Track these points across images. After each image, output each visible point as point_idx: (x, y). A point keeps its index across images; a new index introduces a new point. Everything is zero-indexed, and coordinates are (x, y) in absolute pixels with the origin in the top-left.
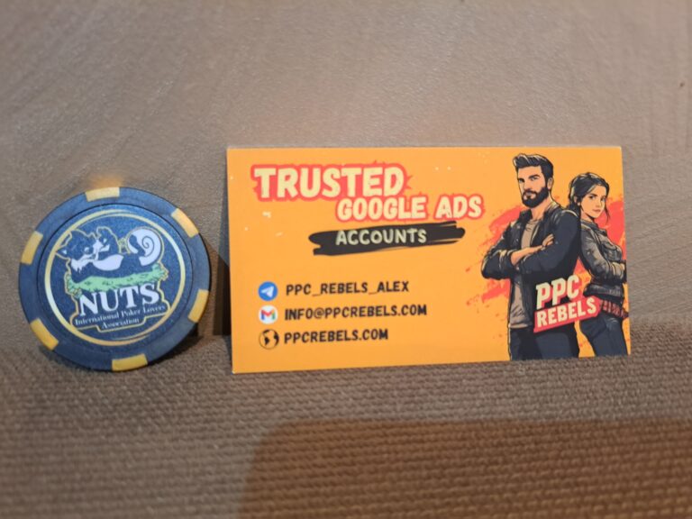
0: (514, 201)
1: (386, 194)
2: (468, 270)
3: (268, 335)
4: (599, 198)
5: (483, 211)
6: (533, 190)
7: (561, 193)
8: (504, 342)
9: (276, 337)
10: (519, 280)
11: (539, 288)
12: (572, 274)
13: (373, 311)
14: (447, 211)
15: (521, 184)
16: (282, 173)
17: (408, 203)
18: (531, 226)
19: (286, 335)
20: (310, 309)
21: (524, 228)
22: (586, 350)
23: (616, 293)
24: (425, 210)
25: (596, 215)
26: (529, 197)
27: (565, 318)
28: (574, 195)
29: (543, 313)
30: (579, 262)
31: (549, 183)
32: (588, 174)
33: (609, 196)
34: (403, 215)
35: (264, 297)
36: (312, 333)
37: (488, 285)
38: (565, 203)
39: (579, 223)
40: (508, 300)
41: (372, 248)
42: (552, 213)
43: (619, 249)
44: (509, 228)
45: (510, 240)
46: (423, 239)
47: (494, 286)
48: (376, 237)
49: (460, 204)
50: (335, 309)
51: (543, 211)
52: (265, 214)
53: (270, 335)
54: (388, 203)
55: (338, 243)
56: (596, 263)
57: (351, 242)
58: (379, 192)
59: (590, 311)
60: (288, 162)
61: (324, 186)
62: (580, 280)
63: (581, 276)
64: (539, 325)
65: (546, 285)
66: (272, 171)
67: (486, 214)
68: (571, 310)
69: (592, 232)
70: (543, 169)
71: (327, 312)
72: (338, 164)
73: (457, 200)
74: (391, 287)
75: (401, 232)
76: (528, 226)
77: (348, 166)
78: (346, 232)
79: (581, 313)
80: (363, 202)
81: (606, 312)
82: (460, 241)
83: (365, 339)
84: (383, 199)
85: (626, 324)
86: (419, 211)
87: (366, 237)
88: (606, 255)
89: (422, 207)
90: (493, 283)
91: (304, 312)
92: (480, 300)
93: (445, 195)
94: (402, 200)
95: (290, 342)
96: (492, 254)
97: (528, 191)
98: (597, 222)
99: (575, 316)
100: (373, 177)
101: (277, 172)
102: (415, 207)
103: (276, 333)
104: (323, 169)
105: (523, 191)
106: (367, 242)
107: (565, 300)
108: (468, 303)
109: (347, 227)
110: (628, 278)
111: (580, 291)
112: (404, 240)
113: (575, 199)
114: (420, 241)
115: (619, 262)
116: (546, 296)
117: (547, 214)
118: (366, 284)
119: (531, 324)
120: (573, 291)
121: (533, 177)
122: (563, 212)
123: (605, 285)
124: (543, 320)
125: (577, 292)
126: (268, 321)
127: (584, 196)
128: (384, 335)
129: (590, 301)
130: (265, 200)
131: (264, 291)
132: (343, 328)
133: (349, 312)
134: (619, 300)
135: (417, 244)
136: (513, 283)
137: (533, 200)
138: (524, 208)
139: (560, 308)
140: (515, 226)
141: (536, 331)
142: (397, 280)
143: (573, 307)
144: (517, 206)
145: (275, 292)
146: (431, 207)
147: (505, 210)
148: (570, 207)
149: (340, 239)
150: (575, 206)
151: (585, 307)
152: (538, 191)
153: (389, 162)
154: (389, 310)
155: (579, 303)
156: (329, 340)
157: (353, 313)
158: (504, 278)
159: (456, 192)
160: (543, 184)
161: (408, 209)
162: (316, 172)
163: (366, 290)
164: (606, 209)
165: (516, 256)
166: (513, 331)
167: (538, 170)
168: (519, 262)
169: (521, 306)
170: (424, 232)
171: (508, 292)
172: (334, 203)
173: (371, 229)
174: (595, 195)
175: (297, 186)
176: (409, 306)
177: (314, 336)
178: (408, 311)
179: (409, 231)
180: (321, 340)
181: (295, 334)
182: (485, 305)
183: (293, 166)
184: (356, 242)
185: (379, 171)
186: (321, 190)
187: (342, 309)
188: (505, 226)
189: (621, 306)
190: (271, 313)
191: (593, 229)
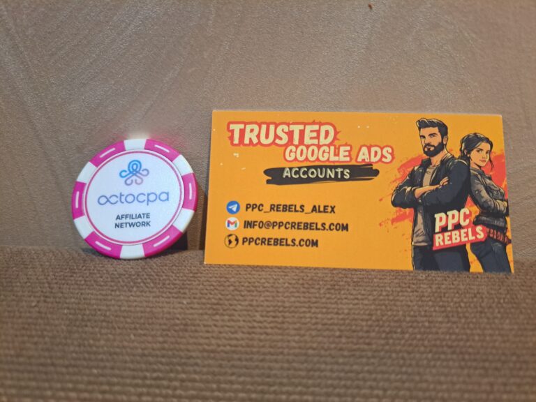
0: (418, 151)
1: (321, 144)
2: (381, 200)
3: (231, 238)
4: (484, 152)
5: (393, 158)
6: (432, 144)
7: (454, 147)
8: (409, 255)
9: (237, 240)
10: (421, 209)
11: (437, 216)
12: (463, 207)
13: (308, 226)
14: (366, 157)
15: (423, 140)
16: (249, 128)
17: (337, 151)
18: (430, 170)
19: (244, 239)
20: (262, 222)
21: (425, 171)
22: (476, 267)
23: (500, 223)
24: (350, 156)
25: (482, 164)
26: (429, 149)
27: (458, 240)
28: (464, 149)
29: (440, 235)
30: (469, 198)
31: (445, 139)
32: (475, 134)
33: (493, 150)
34: (333, 158)
35: (231, 211)
36: (262, 239)
37: (397, 212)
38: (457, 154)
39: (469, 169)
40: (412, 224)
41: (309, 181)
42: (447, 161)
43: (502, 190)
44: (413, 170)
45: (414, 179)
46: (347, 176)
47: (401, 213)
48: (313, 173)
49: (376, 153)
50: (280, 223)
51: (440, 160)
52: (235, 154)
53: (233, 239)
54: (322, 149)
55: (284, 177)
56: (483, 200)
57: (294, 176)
58: (316, 142)
59: (478, 236)
60: (254, 120)
61: (276, 136)
62: (470, 212)
63: (471, 209)
64: (437, 244)
65: (443, 215)
66: (242, 126)
67: (395, 160)
68: (463, 235)
69: (479, 177)
70: (439, 129)
71: (274, 224)
72: (287, 121)
73: (373, 150)
74: (322, 209)
75: (331, 171)
76: (428, 170)
77: (294, 124)
78: (291, 169)
79: (471, 238)
80: (305, 149)
81: (493, 238)
82: (376, 178)
83: (301, 246)
84: (319, 146)
85: (509, 248)
86: (345, 156)
87: (305, 173)
88: (491, 194)
89: (347, 153)
90: (401, 211)
91: (257, 224)
92: (390, 222)
93: (364, 146)
94: (332, 148)
95: (247, 244)
96: (399, 190)
97: (428, 145)
98: (482, 169)
99: (466, 239)
100: (311, 131)
101: (245, 127)
102: (342, 153)
103: (236, 237)
104: (277, 126)
105: (424, 145)
106: (306, 176)
107: (458, 227)
108: (380, 225)
109: (291, 165)
111: (470, 221)
112: (333, 176)
113: (466, 151)
114: (345, 177)
115: (502, 200)
116: (443, 223)
118: (303, 206)
119: (431, 243)
120: (465, 221)
121: (432, 135)
122: (456, 161)
123: (491, 217)
124: (439, 241)
125: (468, 221)
126: (232, 228)
127: (473, 150)
128: (315, 243)
129: (479, 228)
130: (236, 145)
131: (230, 207)
132: (285, 237)
133: (290, 226)
134: (503, 230)
135: (343, 179)
136: (416, 212)
137: (431, 151)
138: (425, 157)
139: (454, 233)
140: (418, 169)
141: (434, 249)
142: (327, 204)
143: (465, 233)
144: (419, 156)
145: (238, 209)
146: (354, 154)
147: (410, 158)
148: (461, 157)
149: (285, 174)
150: (465, 156)
151: (475, 233)
152: (436, 145)
153: (322, 122)
154: (319, 226)
155: (470, 230)
156: (274, 245)
157: (293, 226)
158: (409, 207)
159: (373, 144)
160: (440, 140)
161: (337, 154)
162: (272, 128)
163: (303, 210)
164: (490, 160)
165: (419, 191)
166: (416, 248)
167: (436, 130)
168: (421, 196)
169: (422, 229)
170: (348, 171)
171: (412, 218)
172: (283, 148)
173: (309, 168)
174: (482, 150)
175: (258, 136)
176: (335, 224)
177: (263, 241)
178: (334, 227)
179: (337, 170)
180: (268, 244)
181: (250, 239)
182: (394, 226)
183: (256, 123)
184: (298, 176)
185: (316, 127)
186: (275, 139)
187: (284, 223)
188: (410, 169)
189: (505, 235)
190: (234, 222)
191: (481, 175)
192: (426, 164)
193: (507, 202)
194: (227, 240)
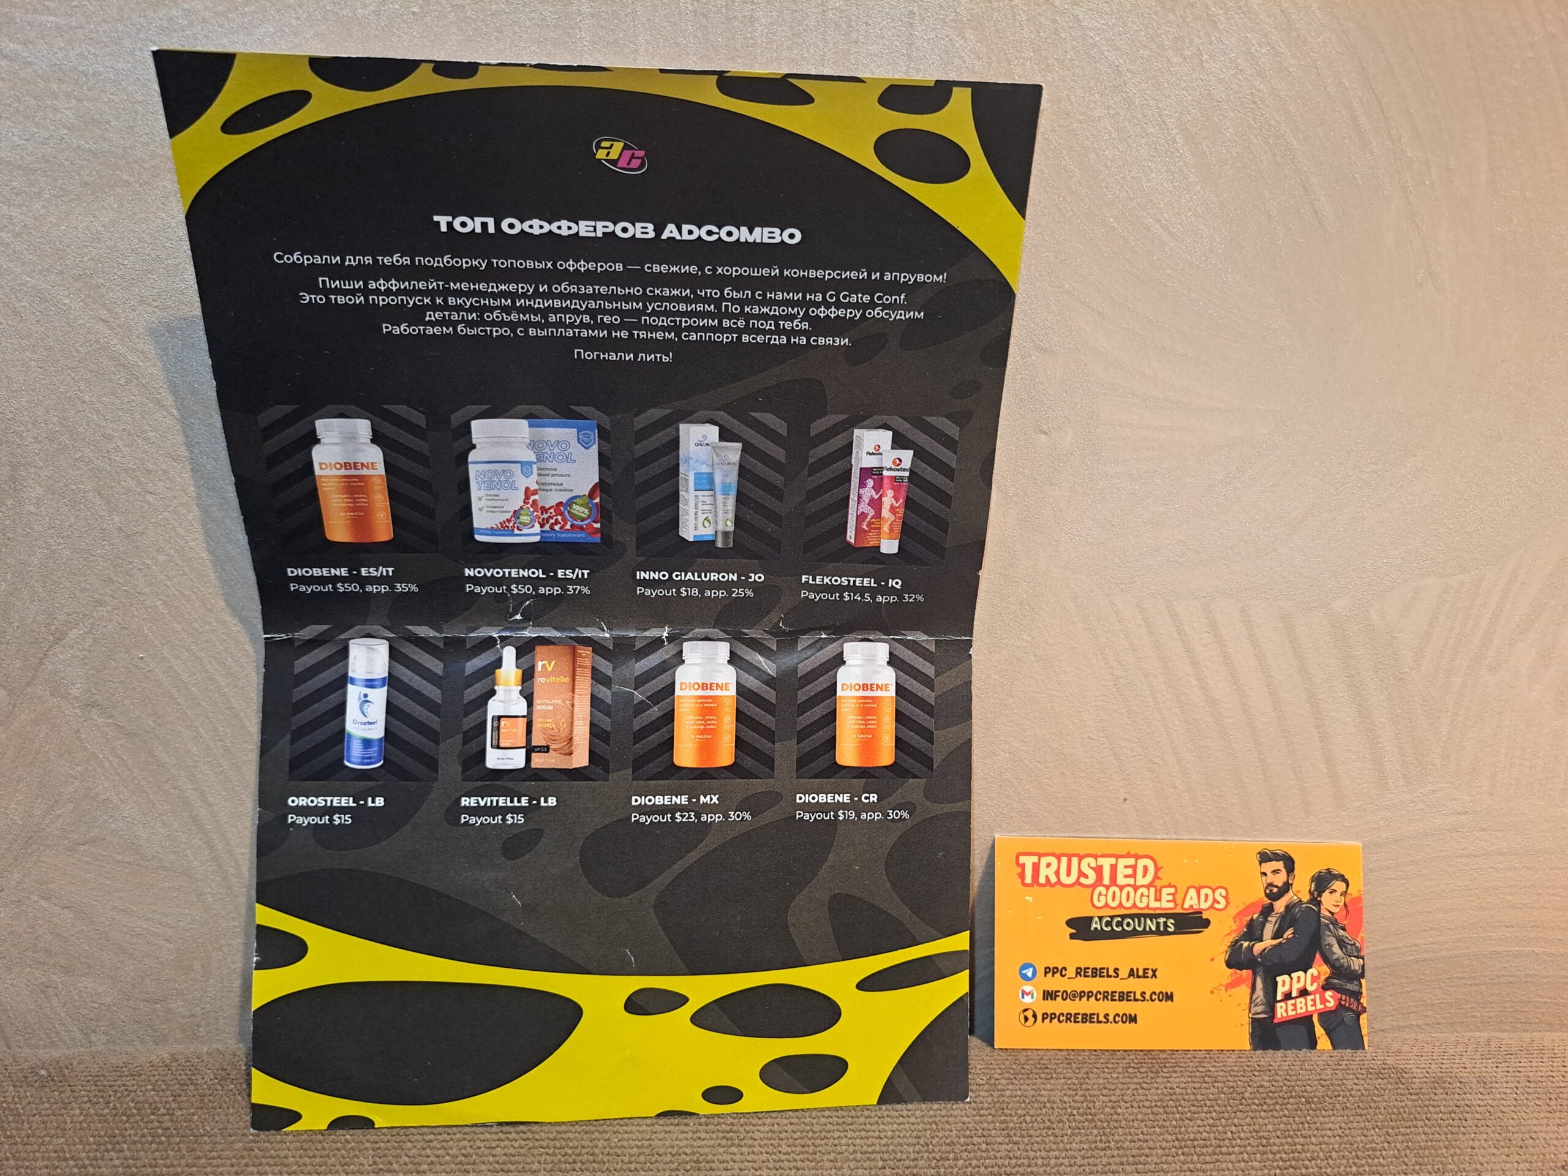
0: (1257, 894)
1: (1138, 884)
2: (1212, 960)
3: (1026, 1013)
4: (1338, 894)
5: (1228, 903)
6: (1275, 884)
7: (1301, 889)
8: (1246, 1030)
9: (1035, 1016)
10: (1260, 970)
11: (1279, 979)
12: (1311, 967)
13: (1124, 996)
14: (1194, 902)
15: (1264, 878)
16: (1044, 861)
17: (1158, 893)
18: (1272, 919)
19: (1043, 1014)
20: (1066, 992)
21: (1266, 921)
22: (1324, 1042)
23: (1356, 988)
24: (1174, 901)
25: (1335, 910)
26: (1271, 891)
27: (1304, 1010)
28: (1315, 890)
29: (1283, 1004)
30: (1318, 956)
31: (1292, 877)
32: (1329, 870)
33: (1349, 892)
34: (1154, 904)
35: (1025, 977)
36: (1067, 1014)
38: (1306, 898)
39: (1319, 917)
40: (1249, 991)
41: (1124, 935)
42: (1292, 907)
43: (1358, 944)
44: (1252, 920)
45: (1253, 932)
46: (1171, 929)
48: (1128, 924)
49: (1207, 896)
50: (1089, 992)
51: (1284, 905)
52: (1027, 898)
53: (1029, 1014)
54: (1140, 891)
55: (1092, 929)
56: (1335, 957)
57: (1105, 929)
58: (1131, 881)
59: (1328, 1004)
60: (1051, 851)
61: (1081, 874)
62: (1319, 973)
63: (1320, 969)
64: (1279, 1016)
65: (1286, 977)
66: (1036, 859)
67: (1230, 906)
69: (1331, 927)
70: (1284, 864)
71: (1082, 995)
72: (1095, 853)
73: (1203, 892)
74: (1141, 973)
75: (1152, 921)
76: (1270, 919)
77: (1103, 856)
78: (1101, 918)
79: (1319, 1006)
80: (1117, 890)
81: (1344, 1006)
82: (1206, 931)
83: (1116, 1022)
84: (1136, 888)
85: (1364, 1019)
86: (1168, 901)
87: (1119, 924)
88: (1344, 950)
89: (1170, 898)
90: (1236, 974)
91: (1060, 994)
92: (1223, 988)
93: (1192, 887)
94: (1152, 890)
95: (1047, 1021)
96: (1235, 945)
97: (1271, 885)
98: (1335, 916)
99: (1313, 1008)
100: (1126, 867)
101: (1039, 859)
102: (1165, 897)
103: (1034, 1012)
104: (1081, 858)
105: (1265, 885)
106: (1120, 929)
107: (1304, 993)
108: (1212, 992)
109: (1101, 913)
110: (1366, 974)
111: (1319, 984)
112: (1154, 929)
113: (1316, 894)
114: (1169, 929)
115: (1357, 957)
116: (1286, 988)
117: (1288, 908)
118: (1117, 969)
119: (1271, 1014)
120: (1312, 985)
121: (1275, 872)
122: (1304, 906)
123: (1343, 979)
124: (1282, 1011)
125: (1315, 985)
126: (1027, 1000)
127: (1324, 891)
128: (1133, 1019)
129: (1328, 994)
130: (1028, 885)
131: (1024, 972)
132: (1096, 1012)
133: (1102, 996)
134: (1357, 995)
135: (1166, 933)
136: (1255, 974)
137: (1275, 894)
139: (1298, 1000)
140: (1258, 917)
141: (1275, 1021)
142: (1146, 967)
143: (1312, 1000)
144: (1261, 899)
145: (1034, 973)
146: (1179, 898)
147: (1247, 903)
148: (1310, 902)
149: (1094, 926)
150: (1316, 901)
151: (1324, 1001)
152: (1280, 885)
153: (1140, 854)
154: (1138, 996)
155: (1318, 996)
156: (1082, 1022)
157: (1105, 997)
158: (1247, 969)
159: (1202, 884)
160: (1285, 879)
161: (1158, 899)
162: (1075, 861)
163: (1118, 976)
164: (1345, 905)
165: (1258, 947)
166: (1254, 1021)
167: (1280, 865)
168: (1261, 954)
169: (1262, 997)
170: (1172, 921)
172: (1090, 890)
173: (1123, 917)
175: (1057, 873)
176: (1157, 993)
177: (1069, 1017)
178: (1156, 997)
179: (1159, 920)
180: (1075, 1022)
181: (1051, 1014)
182: (1229, 993)
183: (1053, 855)
184: (1109, 929)
185: (1131, 861)
186: (1078, 878)
187: (1095, 992)
188: (1248, 918)
189: (1359, 1003)
190: (1030, 993)
191: (1332, 923)
192: (1267, 911)
193: (1363, 959)
194: (1022, 1016)
